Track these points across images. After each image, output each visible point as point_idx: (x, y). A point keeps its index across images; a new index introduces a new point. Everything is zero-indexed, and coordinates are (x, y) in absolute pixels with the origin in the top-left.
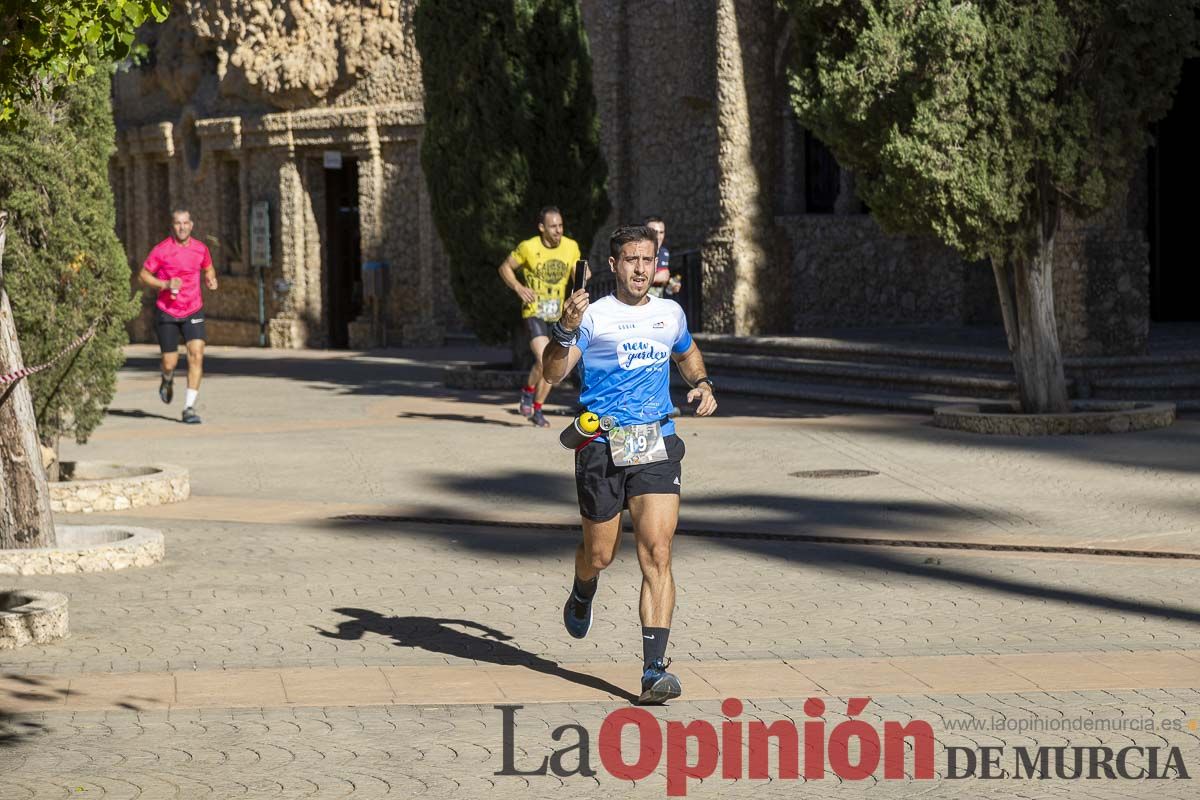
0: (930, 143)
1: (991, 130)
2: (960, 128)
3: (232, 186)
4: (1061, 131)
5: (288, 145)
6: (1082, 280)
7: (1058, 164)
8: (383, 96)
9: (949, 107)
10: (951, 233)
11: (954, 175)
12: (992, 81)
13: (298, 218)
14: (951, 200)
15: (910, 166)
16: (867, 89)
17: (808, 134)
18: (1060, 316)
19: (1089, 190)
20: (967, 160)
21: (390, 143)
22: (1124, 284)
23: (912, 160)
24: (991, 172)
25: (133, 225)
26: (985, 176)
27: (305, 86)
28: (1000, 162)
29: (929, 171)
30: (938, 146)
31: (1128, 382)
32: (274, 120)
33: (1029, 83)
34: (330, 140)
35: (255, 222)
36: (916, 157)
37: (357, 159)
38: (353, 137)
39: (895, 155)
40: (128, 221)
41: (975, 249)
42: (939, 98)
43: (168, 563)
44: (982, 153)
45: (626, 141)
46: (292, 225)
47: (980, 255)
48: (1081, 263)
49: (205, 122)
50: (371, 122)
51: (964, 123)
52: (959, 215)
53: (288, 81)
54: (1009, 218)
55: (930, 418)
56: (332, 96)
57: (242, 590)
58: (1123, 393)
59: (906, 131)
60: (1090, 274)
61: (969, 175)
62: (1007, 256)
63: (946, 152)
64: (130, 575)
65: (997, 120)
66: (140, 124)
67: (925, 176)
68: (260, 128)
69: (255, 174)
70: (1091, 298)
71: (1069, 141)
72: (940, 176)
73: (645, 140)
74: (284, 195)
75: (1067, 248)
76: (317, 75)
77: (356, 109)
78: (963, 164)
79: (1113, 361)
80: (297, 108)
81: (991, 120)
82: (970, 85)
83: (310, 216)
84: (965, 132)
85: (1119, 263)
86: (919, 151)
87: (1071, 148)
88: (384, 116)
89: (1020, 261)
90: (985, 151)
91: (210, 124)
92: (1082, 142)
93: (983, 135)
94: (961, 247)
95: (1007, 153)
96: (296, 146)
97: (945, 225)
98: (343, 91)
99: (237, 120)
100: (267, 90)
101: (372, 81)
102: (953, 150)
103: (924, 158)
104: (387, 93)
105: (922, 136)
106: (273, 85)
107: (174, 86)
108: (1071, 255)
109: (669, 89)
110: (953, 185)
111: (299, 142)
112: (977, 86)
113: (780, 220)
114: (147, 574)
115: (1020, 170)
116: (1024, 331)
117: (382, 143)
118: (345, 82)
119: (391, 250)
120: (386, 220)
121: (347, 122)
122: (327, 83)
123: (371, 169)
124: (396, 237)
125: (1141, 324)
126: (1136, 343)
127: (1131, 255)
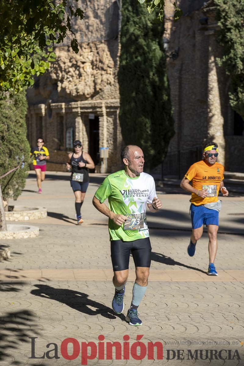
3: (61, 123)
5: (78, 112)
8: (107, 97)
13: (81, 134)
17: (235, 112)
21: (109, 112)
25: (31, 135)
27: (84, 94)
32: (74, 104)
34: (91, 110)
35: (68, 135)
37: (99, 116)
38: (98, 110)
40: (30, 133)
43: (40, 237)
45: (180, 112)
46: (79, 136)
49: (54, 104)
50: (103, 105)
53: (79, 93)
56: (92, 96)
57: (62, 245)
64: (29, 240)
66: (34, 104)
68: (70, 106)
69: (68, 120)
73: (186, 112)
74: (77, 126)
76: (88, 91)
77: (99, 101)
80: (81, 101)
83: (85, 133)
88: (107, 103)
91: (55, 105)
96: (81, 112)
98: (95, 96)
99: (63, 104)
100: (72, 95)
101: (104, 93)
104: (108, 97)
106: (74, 94)
107: (44, 93)
109: (194, 97)
111: (82, 111)
113: (226, 137)
114: (33, 240)
117: (107, 112)
118: (96, 93)
119: (109, 144)
120: (107, 135)
121: (96, 105)
122: (90, 93)
123: (103, 119)
124: (111, 140)
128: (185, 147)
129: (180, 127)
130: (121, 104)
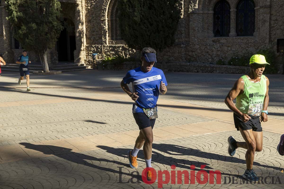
9: (33, 36)
15: (28, 43)
16: (23, 34)
18: (48, 61)
22: (55, 57)
31: (56, 68)
44: (37, 42)
51: (35, 38)
55: (32, 73)
58: (55, 70)
59: (28, 39)
60: (51, 56)
61: (36, 44)
63: (33, 41)
67: (30, 44)
70: (51, 59)
72: (32, 44)
79: (54, 66)
82: (35, 33)
85: (54, 55)
89: (42, 54)
93: (37, 39)
103: (30, 42)
105: (30, 39)
108: (49, 54)
110: (34, 45)
112: (36, 33)
116: (43, 63)
125: (57, 62)
126: (57, 64)
127: (56, 54)
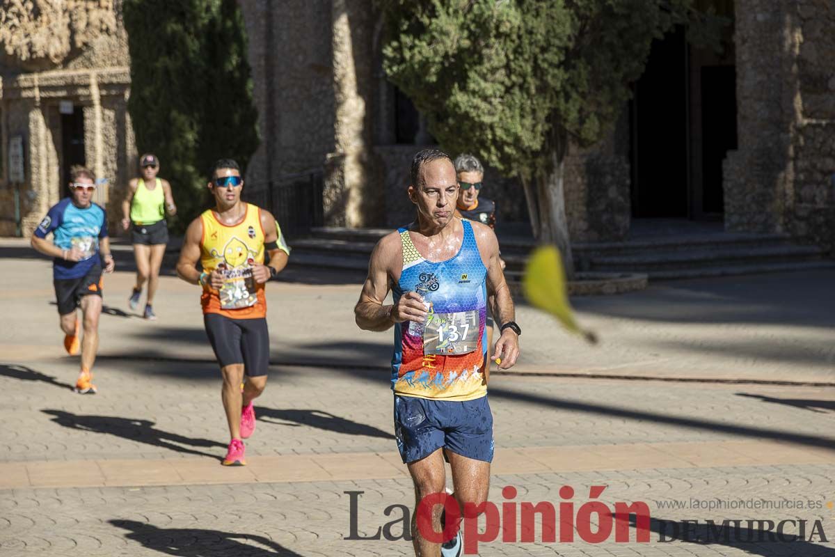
0: (480, 97)
1: (521, 87)
2: (499, 86)
4: (569, 88)
5: (34, 97)
6: (584, 190)
7: (567, 110)
8: (101, 63)
9: (494, 70)
10: (494, 158)
11: (496, 119)
12: (521, 54)
13: (42, 148)
14: (494, 135)
15: (467, 113)
16: (438, 59)
17: (396, 88)
18: (568, 213)
19: (589, 129)
20: (505, 108)
21: (107, 96)
22: (613, 192)
23: (468, 109)
24: (522, 116)
26: (518, 118)
27: (47, 56)
28: (528, 109)
29: (479, 116)
30: (485, 99)
31: (616, 260)
32: (25, 80)
33: (546, 56)
34: (64, 93)
35: (12, 151)
36: (471, 107)
37: (83, 106)
38: (81, 91)
39: (457, 105)
41: (510, 169)
42: (487, 65)
44: (516, 104)
45: (271, 95)
46: (38, 153)
47: (514, 173)
48: (583, 178)
50: (93, 81)
51: (502, 83)
52: (499, 145)
53: (35, 53)
54: (534, 148)
56: (66, 62)
58: (612, 267)
59: (463, 88)
60: (589, 185)
61: (507, 118)
62: (533, 174)
63: (490, 103)
65: (525, 81)
67: (476, 119)
68: (15, 85)
69: (12, 117)
70: (590, 203)
71: (574, 95)
72: (487, 119)
73: (284, 94)
74: (32, 131)
75: (574, 168)
76: (55, 48)
77: (82, 71)
78: (503, 110)
79: (605, 245)
80: (41, 71)
81: (521, 80)
82: (507, 56)
83: (51, 146)
84: (503, 89)
85: (609, 178)
86: (473, 103)
87: (576, 100)
88: (101, 76)
89: (541, 178)
90: (517, 101)
92: (583, 96)
93: (516, 91)
94: (500, 167)
95: (532, 103)
96: (41, 98)
97: (489, 152)
98: (74, 59)
100: (20, 59)
101: (94, 53)
102: (496, 101)
103: (476, 107)
104: (104, 61)
105: (474, 93)
106: (25, 56)
108: (576, 173)
109: (301, 58)
110: (496, 125)
111: (43, 95)
112: (512, 57)
113: (377, 149)
115: (542, 115)
116: (544, 225)
117: (101, 96)
118: (75, 53)
119: (108, 170)
120: (104, 149)
121: (76, 81)
122: (62, 54)
123: (94, 114)
124: (112, 161)
125: (624, 220)
126: (621, 233)
127: (617, 173)
128: (284, 173)
129: (272, 129)
130: (132, 76)
